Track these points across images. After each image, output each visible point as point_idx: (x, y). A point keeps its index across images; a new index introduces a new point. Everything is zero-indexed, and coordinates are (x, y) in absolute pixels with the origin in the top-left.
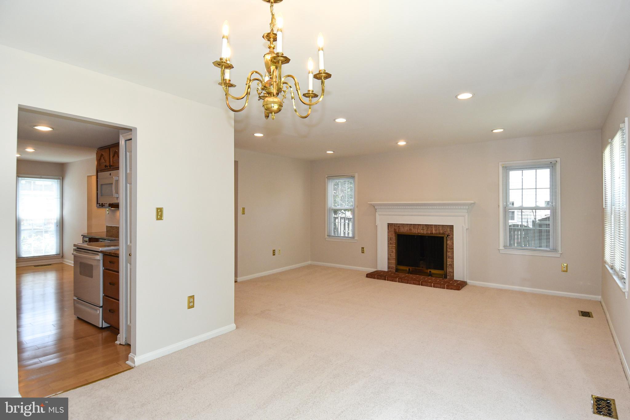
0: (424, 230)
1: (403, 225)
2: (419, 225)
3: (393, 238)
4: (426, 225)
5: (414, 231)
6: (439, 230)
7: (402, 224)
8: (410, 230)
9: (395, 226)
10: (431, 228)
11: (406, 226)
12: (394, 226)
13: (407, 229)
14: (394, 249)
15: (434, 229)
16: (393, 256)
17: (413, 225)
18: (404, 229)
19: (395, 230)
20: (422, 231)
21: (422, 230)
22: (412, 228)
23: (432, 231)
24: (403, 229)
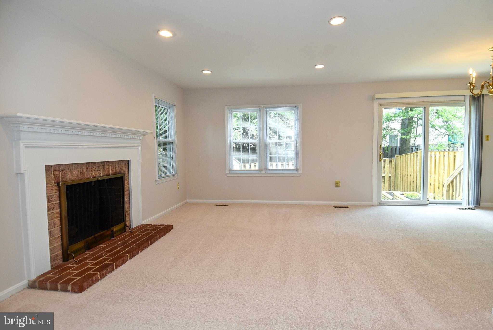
0: (100, 171)
1: (70, 166)
2: (93, 163)
3: (53, 196)
4: (102, 163)
5: (87, 175)
6: (116, 168)
7: (68, 164)
8: (82, 173)
9: (56, 171)
10: (107, 167)
11: (75, 168)
12: (54, 170)
13: (77, 172)
14: (57, 217)
15: (110, 168)
16: (56, 232)
17: (85, 165)
18: (72, 175)
19: (56, 178)
20: (97, 173)
21: (97, 171)
22: (85, 171)
23: (108, 171)
24: (70, 175)
